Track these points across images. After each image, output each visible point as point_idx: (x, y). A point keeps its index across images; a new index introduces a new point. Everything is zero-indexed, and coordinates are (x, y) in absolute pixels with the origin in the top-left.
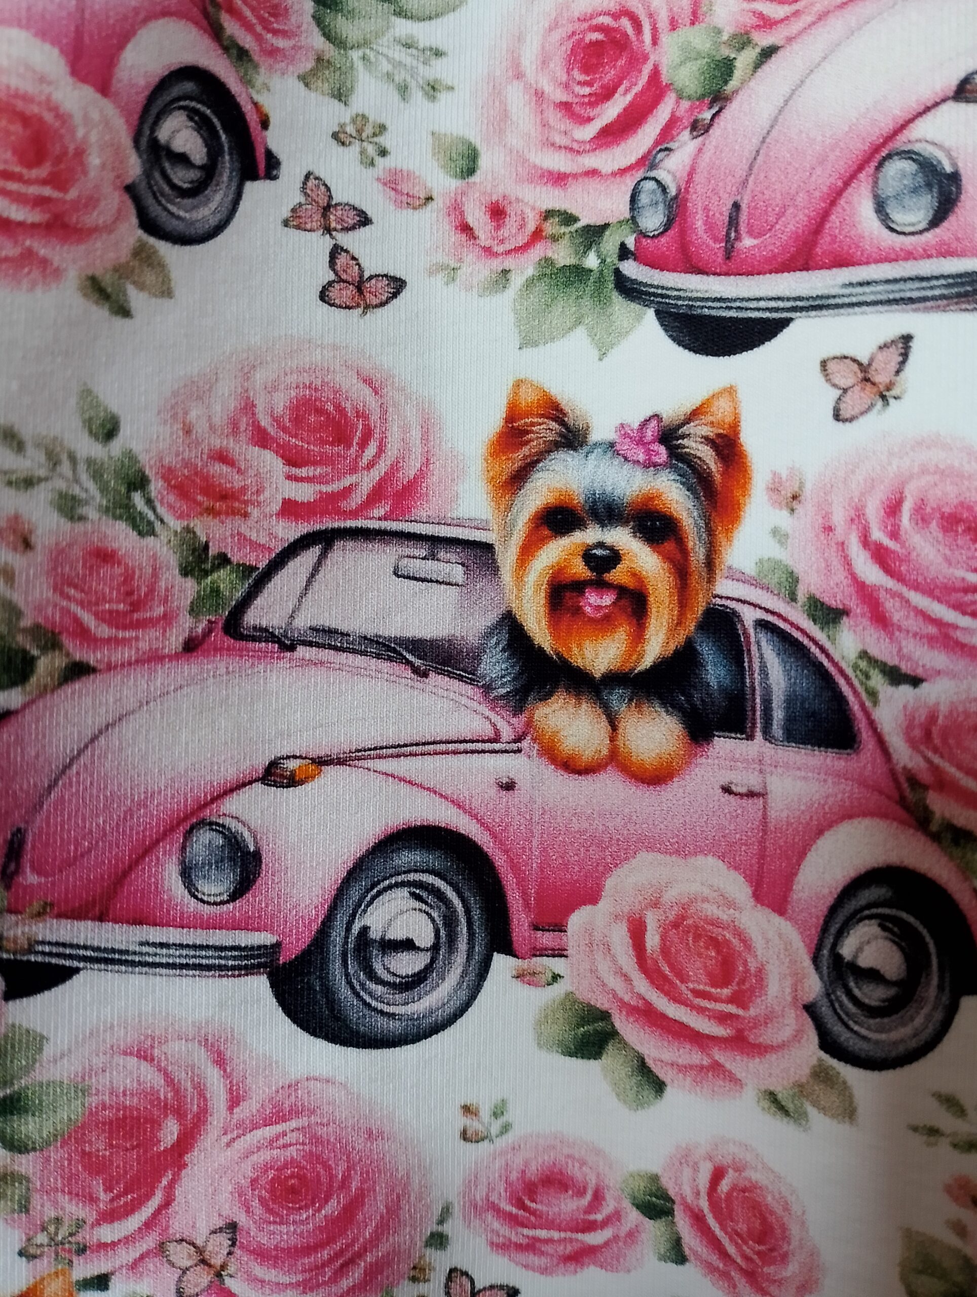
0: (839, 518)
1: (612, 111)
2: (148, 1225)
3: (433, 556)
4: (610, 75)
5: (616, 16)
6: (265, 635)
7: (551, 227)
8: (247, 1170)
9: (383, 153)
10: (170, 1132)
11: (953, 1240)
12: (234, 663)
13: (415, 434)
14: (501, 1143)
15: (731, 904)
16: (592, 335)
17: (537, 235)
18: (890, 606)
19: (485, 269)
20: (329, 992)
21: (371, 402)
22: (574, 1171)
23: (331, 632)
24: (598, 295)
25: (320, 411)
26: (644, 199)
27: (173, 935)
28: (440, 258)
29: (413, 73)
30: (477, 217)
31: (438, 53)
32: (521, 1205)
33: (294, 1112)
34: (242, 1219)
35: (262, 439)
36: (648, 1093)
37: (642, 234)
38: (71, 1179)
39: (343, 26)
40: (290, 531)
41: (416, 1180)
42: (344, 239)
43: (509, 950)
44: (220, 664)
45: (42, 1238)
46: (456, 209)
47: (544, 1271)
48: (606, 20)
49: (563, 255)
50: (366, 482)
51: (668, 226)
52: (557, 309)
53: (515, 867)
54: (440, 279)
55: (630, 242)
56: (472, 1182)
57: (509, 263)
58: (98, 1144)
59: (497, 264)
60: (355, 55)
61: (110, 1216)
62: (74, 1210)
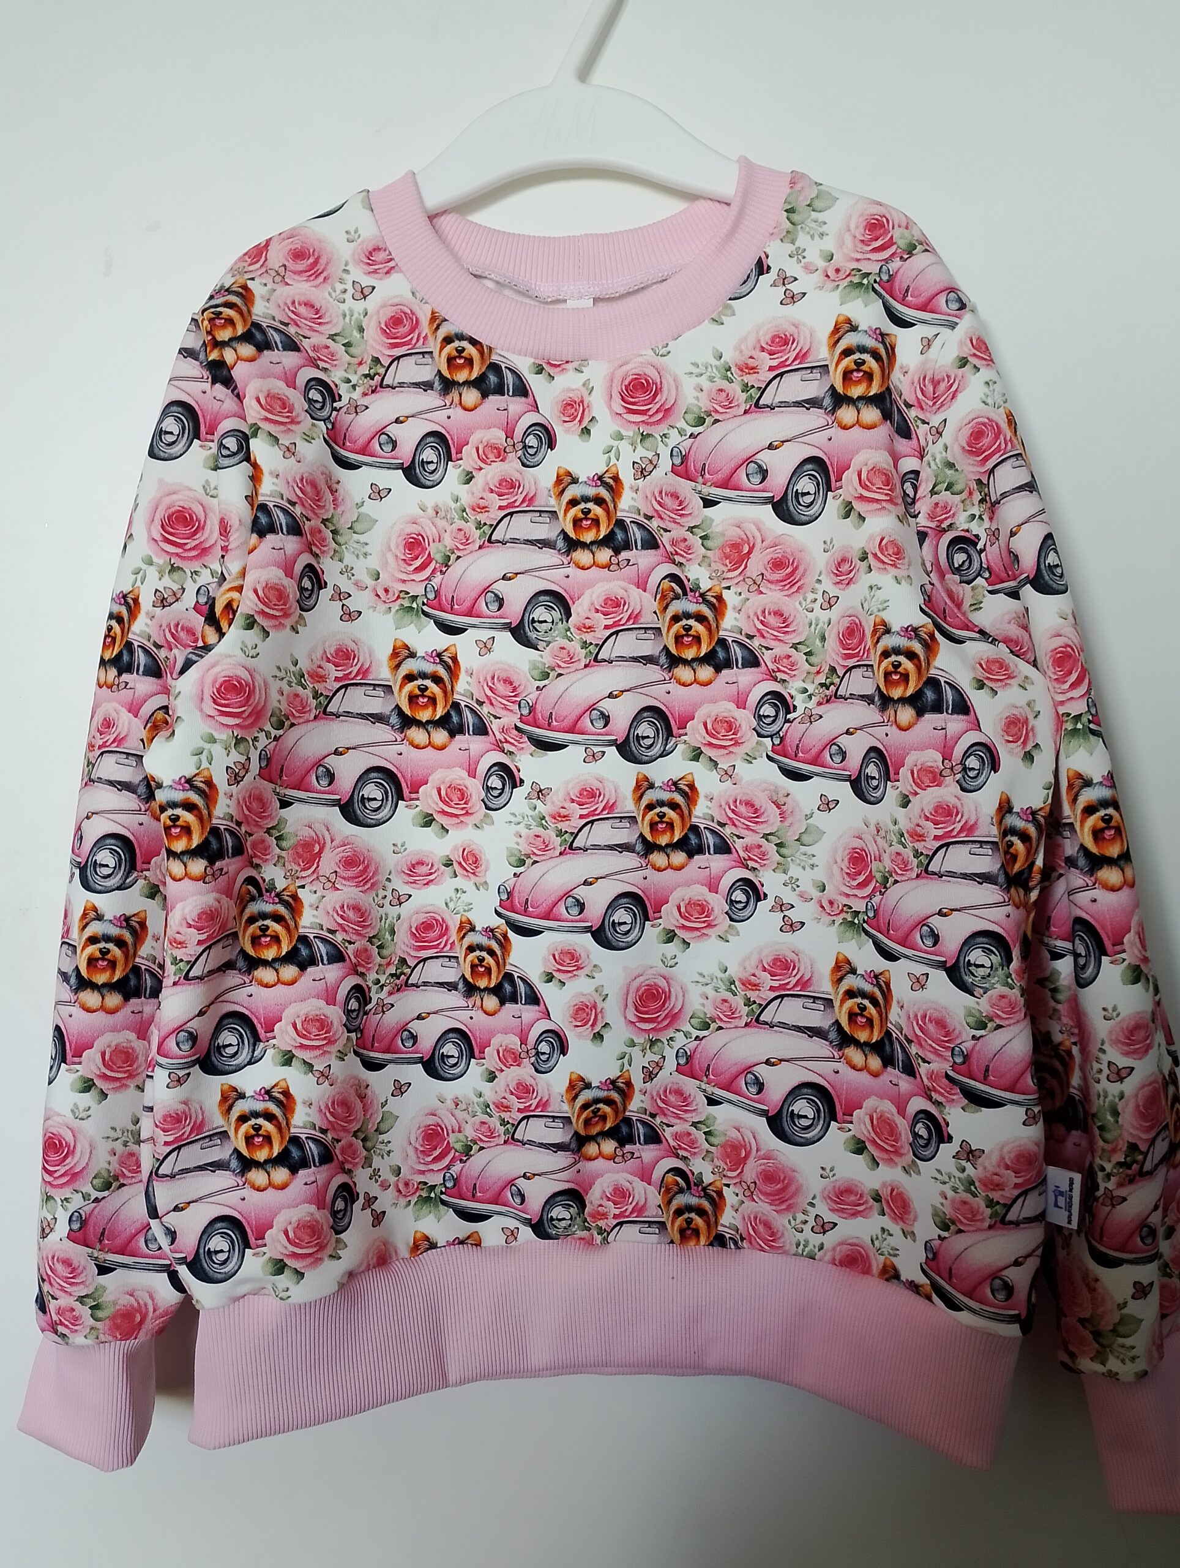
0: (481, 680)
1: (418, 563)
2: (313, 872)
3: (374, 689)
4: (417, 552)
5: (417, 535)
6: (332, 714)
7: (402, 595)
8: (338, 858)
9: (353, 575)
10: (317, 848)
11: (516, 846)
12: (325, 722)
13: (367, 655)
14: (404, 854)
15: (463, 779)
16: (416, 626)
17: (398, 597)
18: (493, 701)
19: (385, 606)
20: (354, 812)
21: (355, 648)
22: (425, 859)
23: (348, 712)
24: (417, 614)
25: (342, 651)
26: (428, 589)
27: (315, 795)
28: (371, 604)
29: (360, 550)
30: (381, 593)
31: (367, 544)
32: (411, 871)
33: (348, 844)
34: (338, 870)
35: (328, 661)
36: (445, 833)
37: (428, 599)
38: (294, 859)
39: (340, 539)
40: (338, 685)
41: (382, 863)
42: (344, 602)
43: (403, 800)
44: (322, 722)
45: (288, 874)
46: (375, 590)
47: (418, 889)
48: (415, 536)
49: (406, 603)
50: (355, 670)
51: (435, 598)
52: (406, 618)
53: (404, 777)
54: (371, 610)
55: (425, 601)
56: (397, 865)
57: (391, 605)
58: (300, 850)
59: (387, 606)
60: (344, 547)
61: (304, 870)
62: (295, 867)
